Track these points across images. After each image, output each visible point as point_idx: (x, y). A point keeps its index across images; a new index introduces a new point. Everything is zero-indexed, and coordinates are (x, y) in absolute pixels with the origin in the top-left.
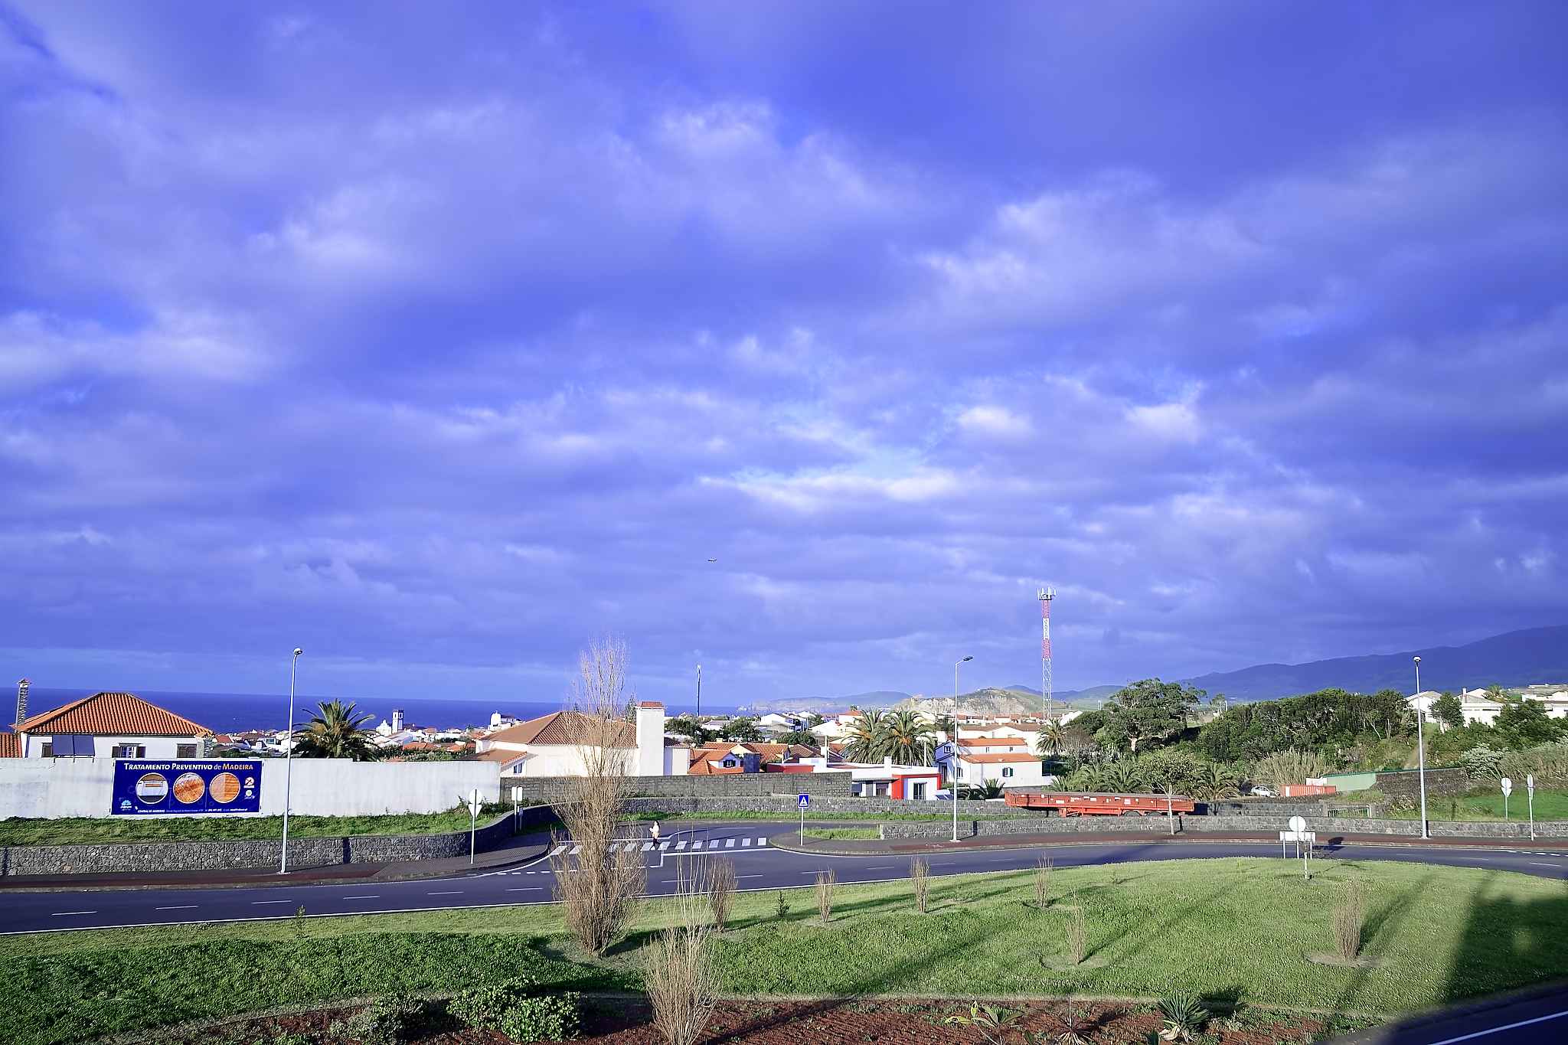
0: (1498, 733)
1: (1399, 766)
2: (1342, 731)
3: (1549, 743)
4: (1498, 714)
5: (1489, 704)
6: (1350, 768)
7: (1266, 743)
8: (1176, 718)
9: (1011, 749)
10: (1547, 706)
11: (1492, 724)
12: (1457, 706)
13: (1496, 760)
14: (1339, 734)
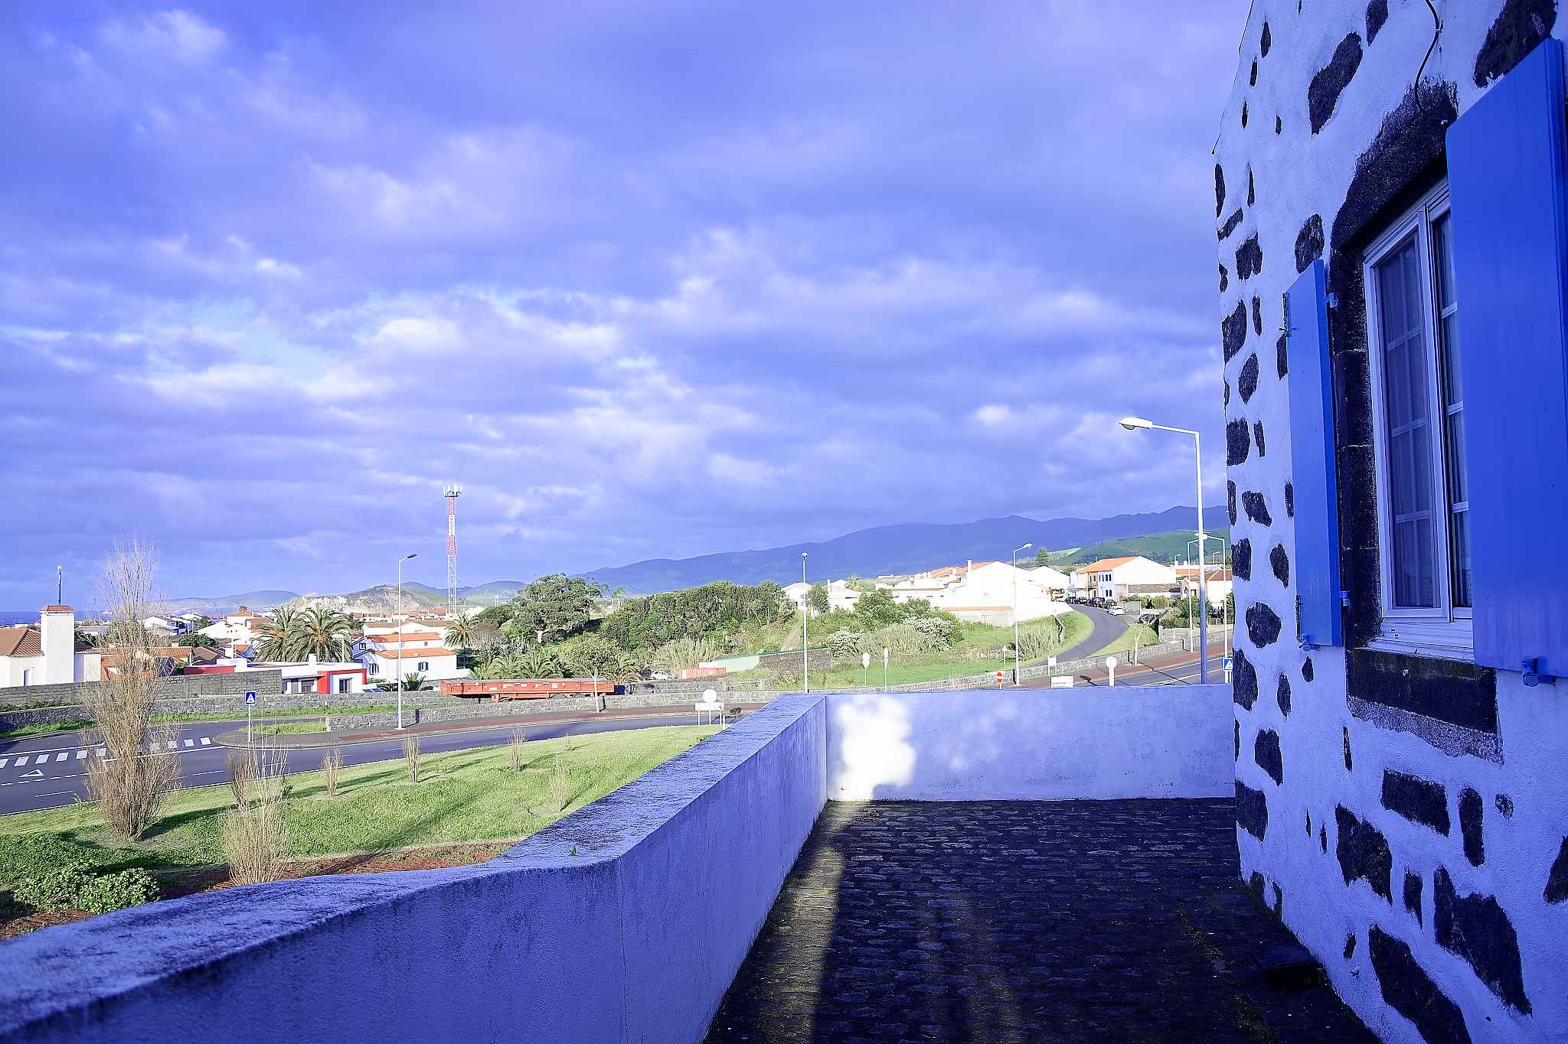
0: (856, 617)
1: (777, 649)
2: (729, 619)
3: (895, 624)
4: (857, 601)
5: (850, 593)
6: (736, 651)
7: (662, 632)
8: (579, 610)
9: (426, 644)
10: (894, 594)
11: (852, 610)
12: (825, 593)
13: (855, 641)
14: (727, 622)
